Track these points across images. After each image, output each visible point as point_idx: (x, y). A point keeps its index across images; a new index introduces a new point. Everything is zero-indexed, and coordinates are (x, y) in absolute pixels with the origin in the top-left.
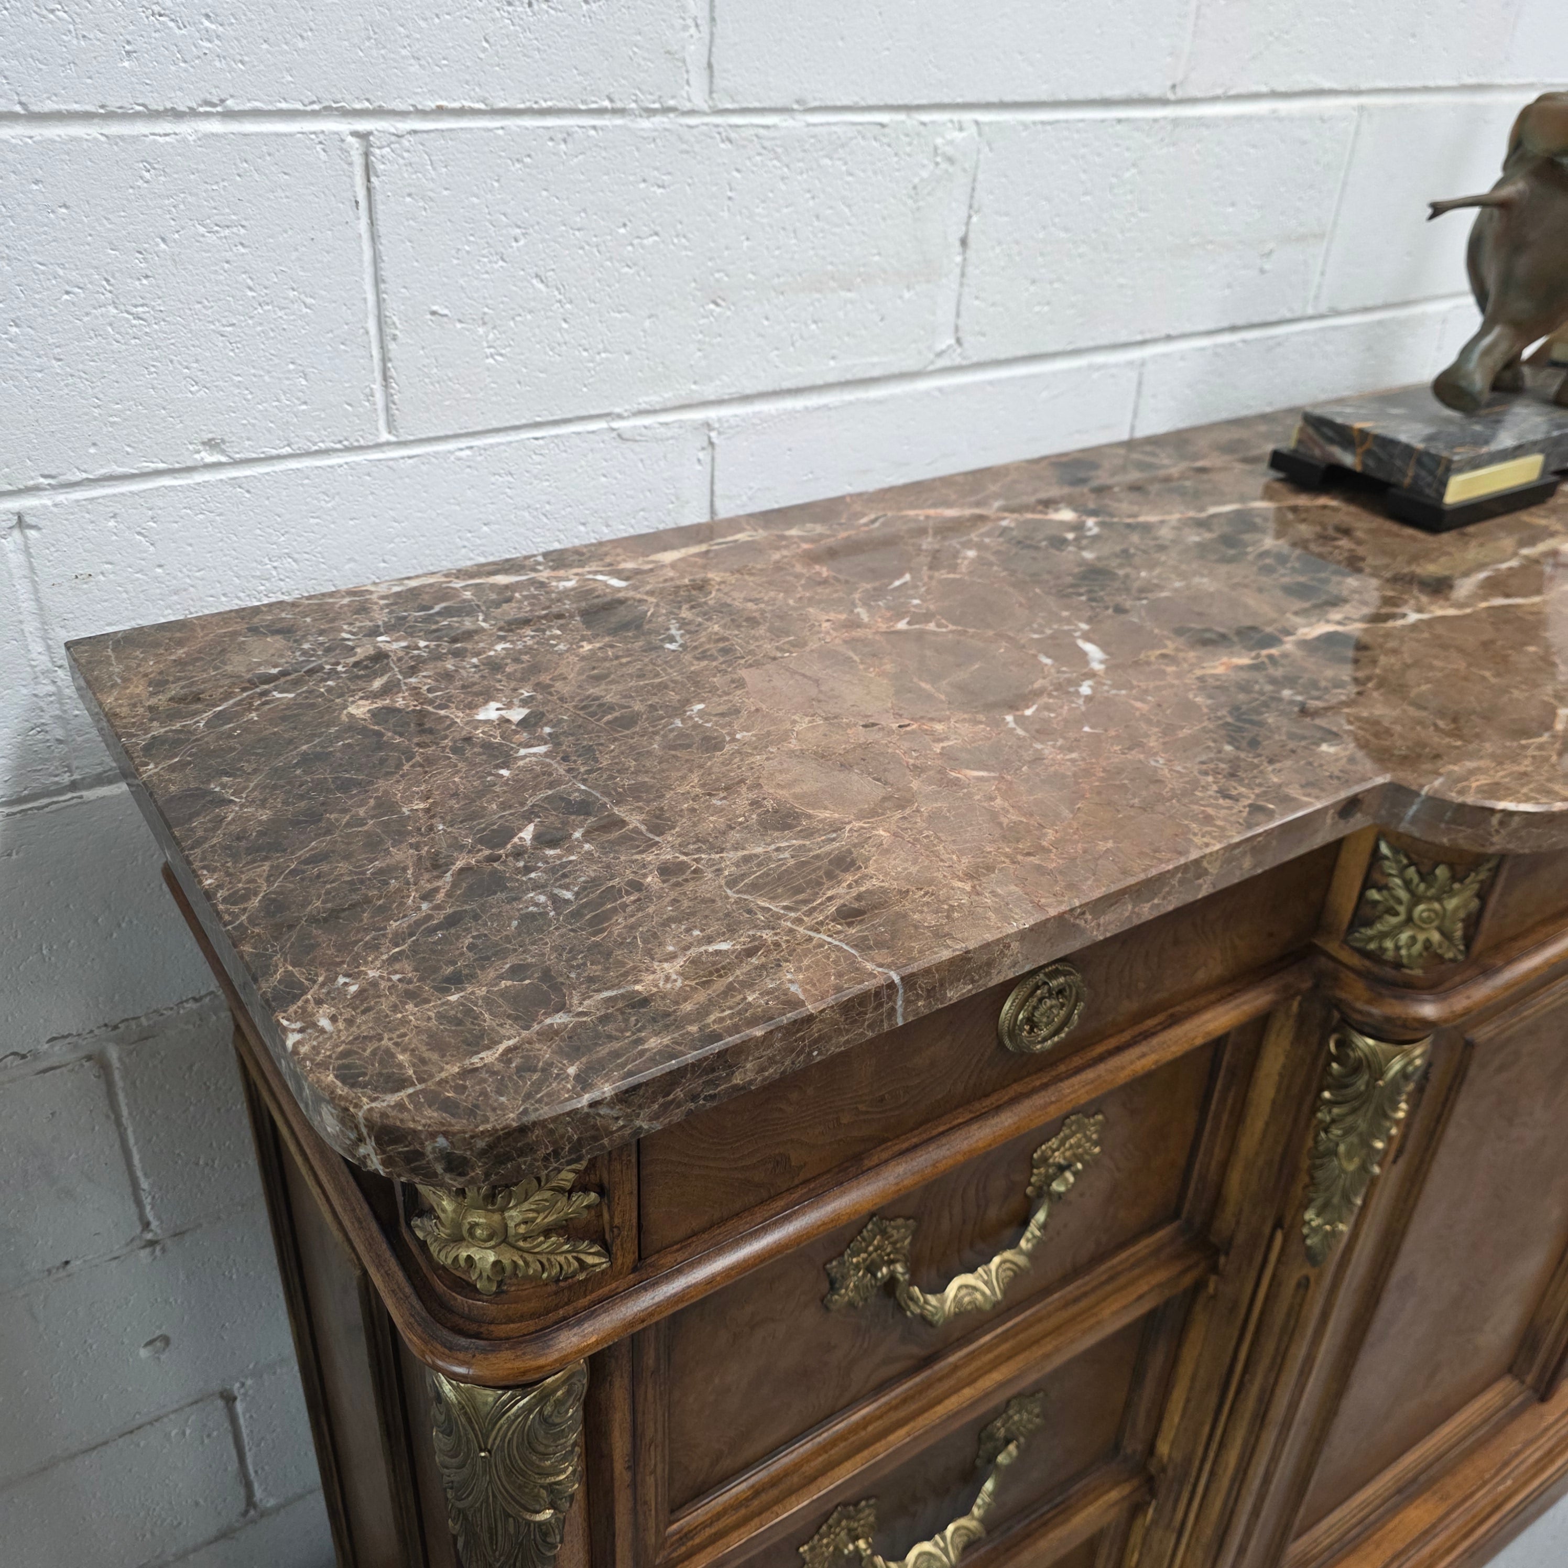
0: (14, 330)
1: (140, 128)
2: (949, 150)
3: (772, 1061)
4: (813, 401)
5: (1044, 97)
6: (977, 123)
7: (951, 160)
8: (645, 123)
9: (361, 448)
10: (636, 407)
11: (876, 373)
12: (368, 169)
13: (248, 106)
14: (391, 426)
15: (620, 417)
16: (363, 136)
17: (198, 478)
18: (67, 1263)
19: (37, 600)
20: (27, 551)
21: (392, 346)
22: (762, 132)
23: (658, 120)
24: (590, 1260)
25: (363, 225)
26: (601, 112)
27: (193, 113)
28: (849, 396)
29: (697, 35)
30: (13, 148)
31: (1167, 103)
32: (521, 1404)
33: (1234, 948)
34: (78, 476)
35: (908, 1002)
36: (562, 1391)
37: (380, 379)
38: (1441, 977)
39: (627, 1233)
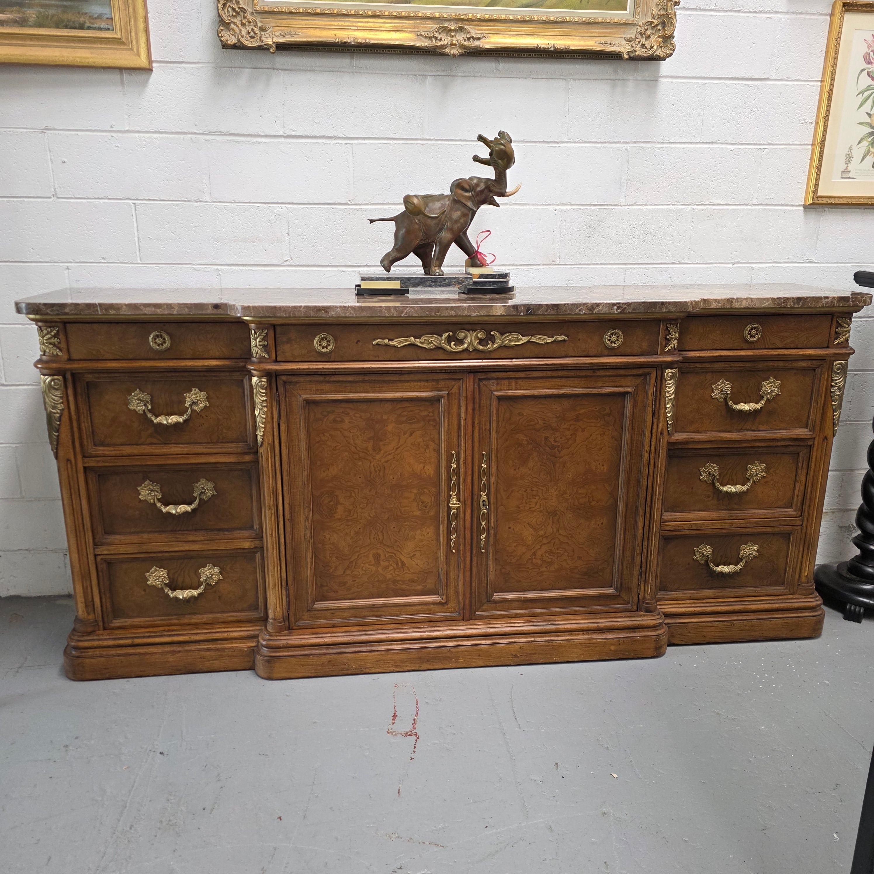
1: (93, 200)
2: (278, 213)
4: (249, 268)
5: (306, 202)
6: (286, 207)
7: (280, 216)
8: (196, 204)
9: (134, 263)
10: (198, 263)
11: (265, 263)
12: (136, 209)
13: (112, 198)
14: (141, 260)
15: (194, 265)
16: (134, 204)
17: (101, 265)
19: (69, 284)
20: (68, 273)
21: (140, 243)
22: (225, 207)
23: (199, 203)
24: (59, 354)
25: (134, 220)
27: (102, 199)
28: (259, 268)
29: (206, 187)
31: (349, 205)
32: (47, 378)
33: (221, 349)
34: (79, 261)
35: (100, 309)
36: (56, 381)
37: (138, 250)
38: (262, 360)
39: (65, 350)
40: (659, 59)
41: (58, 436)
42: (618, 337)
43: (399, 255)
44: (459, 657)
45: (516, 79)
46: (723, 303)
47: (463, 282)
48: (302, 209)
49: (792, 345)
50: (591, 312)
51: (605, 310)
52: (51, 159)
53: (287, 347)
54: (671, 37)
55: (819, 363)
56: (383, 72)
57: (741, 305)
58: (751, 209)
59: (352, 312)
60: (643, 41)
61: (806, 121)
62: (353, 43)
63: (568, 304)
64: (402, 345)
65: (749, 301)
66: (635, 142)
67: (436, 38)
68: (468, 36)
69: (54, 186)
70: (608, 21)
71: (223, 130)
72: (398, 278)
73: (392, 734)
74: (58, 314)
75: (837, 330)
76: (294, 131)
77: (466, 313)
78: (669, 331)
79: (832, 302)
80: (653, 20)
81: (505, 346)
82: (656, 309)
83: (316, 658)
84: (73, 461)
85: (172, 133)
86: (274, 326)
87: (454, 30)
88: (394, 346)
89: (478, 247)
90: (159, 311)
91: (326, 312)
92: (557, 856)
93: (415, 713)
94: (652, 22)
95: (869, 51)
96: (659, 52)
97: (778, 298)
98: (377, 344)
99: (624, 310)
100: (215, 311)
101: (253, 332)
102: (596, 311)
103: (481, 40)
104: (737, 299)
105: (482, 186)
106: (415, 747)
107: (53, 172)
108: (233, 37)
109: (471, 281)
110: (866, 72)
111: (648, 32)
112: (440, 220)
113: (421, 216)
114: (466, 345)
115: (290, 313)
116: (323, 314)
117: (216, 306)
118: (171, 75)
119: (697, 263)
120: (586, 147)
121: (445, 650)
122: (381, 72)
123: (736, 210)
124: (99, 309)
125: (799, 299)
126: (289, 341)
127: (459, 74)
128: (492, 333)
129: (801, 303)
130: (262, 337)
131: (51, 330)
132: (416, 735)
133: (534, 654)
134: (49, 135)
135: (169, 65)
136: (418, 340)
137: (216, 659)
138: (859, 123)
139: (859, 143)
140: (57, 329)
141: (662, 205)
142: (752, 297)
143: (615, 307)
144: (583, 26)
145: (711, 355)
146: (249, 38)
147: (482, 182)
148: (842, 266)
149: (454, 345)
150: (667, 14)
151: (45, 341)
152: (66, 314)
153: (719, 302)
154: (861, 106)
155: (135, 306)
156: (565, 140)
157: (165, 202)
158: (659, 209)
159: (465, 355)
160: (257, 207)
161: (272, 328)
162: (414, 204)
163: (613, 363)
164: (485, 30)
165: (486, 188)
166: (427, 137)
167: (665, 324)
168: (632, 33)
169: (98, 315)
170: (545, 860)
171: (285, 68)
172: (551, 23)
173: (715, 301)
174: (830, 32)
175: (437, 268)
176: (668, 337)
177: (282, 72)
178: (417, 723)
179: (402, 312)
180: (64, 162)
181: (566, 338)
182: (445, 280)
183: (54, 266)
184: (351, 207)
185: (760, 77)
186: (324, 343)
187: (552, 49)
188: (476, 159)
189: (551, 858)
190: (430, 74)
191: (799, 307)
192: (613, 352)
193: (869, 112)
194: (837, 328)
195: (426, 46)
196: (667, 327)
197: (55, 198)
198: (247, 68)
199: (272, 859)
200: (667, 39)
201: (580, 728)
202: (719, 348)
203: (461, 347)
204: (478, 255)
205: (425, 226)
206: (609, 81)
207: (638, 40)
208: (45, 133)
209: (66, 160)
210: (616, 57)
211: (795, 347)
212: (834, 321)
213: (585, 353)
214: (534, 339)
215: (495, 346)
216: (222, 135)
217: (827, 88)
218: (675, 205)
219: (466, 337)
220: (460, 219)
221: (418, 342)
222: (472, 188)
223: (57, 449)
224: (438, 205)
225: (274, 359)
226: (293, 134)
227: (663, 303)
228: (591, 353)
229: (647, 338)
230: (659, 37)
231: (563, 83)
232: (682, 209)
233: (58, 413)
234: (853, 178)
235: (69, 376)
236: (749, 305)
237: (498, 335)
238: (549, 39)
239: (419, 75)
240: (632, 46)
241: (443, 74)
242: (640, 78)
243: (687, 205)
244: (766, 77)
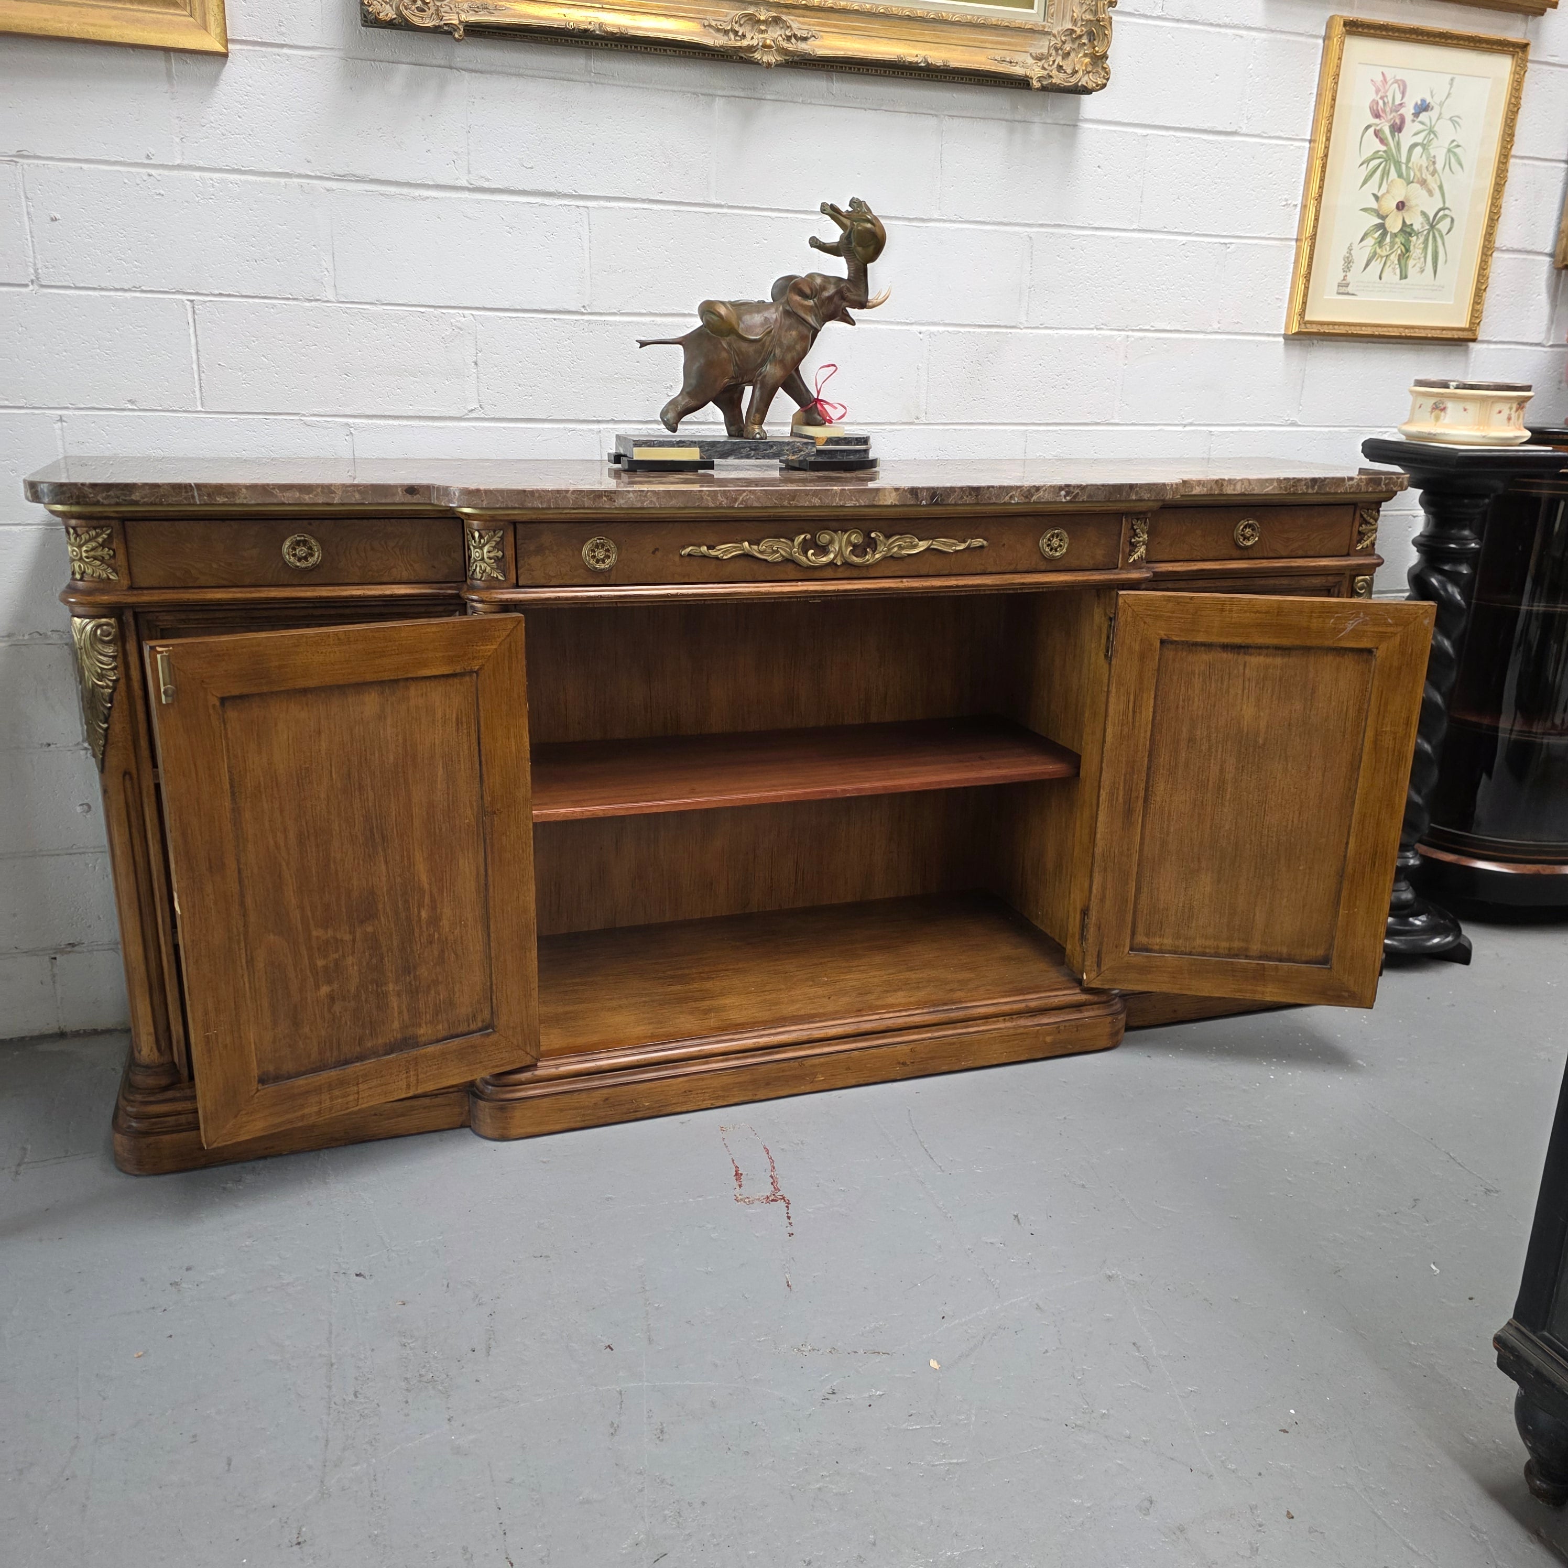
0: (65, 353)
1: (112, 293)
2: (459, 325)
3: (146, 496)
4: (405, 422)
5: (507, 307)
6: (473, 315)
7: (461, 330)
8: (307, 304)
9: (190, 412)
10: (312, 413)
11: (434, 415)
12: (194, 312)
13: (149, 289)
14: (202, 405)
15: (304, 415)
16: (192, 301)
17: (126, 413)
18: (49, 745)
19: (64, 449)
20: (62, 430)
21: (202, 375)
22: (361, 311)
23: (313, 303)
24: (111, 577)
25: (192, 330)
26: (288, 299)
27: (130, 290)
28: (422, 423)
29: (327, 274)
30: (69, 297)
31: (583, 314)
32: (87, 624)
33: (411, 565)
34: (83, 406)
35: (199, 495)
36: (105, 627)
37: (198, 387)
38: (492, 584)
39: (124, 570)
40: (1086, 91)
41: (106, 730)
42: (1061, 540)
43: (693, 403)
44: (817, 1073)
45: (859, 110)
46: (1209, 486)
47: (802, 451)
48: (501, 319)
49: (1300, 553)
50: (1027, 500)
51: (1048, 497)
52: (28, 213)
53: (535, 561)
54: (1105, 57)
55: (1337, 579)
56: (641, 85)
57: (1234, 490)
58: (1209, 340)
59: (654, 499)
60: (1059, 60)
61: (1289, 202)
62: (597, 32)
63: (993, 487)
64: (729, 556)
65: (1246, 484)
66: (1042, 225)
67: (736, 33)
68: (788, 33)
69: (35, 264)
70: (1006, 24)
71: (359, 172)
72: (695, 442)
73: (745, 1202)
74: (117, 504)
75: (1361, 529)
76: (488, 180)
77: (837, 501)
78: (1135, 530)
79: (1358, 485)
80: (1075, 29)
81: (892, 557)
82: (1121, 495)
83: (584, 1095)
84: (135, 776)
85: (264, 174)
86: (514, 524)
87: (765, 22)
88: (717, 558)
89: (819, 392)
90: (307, 498)
91: (611, 499)
92: (1061, 1343)
93: (770, 1168)
94: (1073, 31)
95: (1378, 98)
96: (1086, 81)
97: (1285, 479)
98: (689, 555)
99: (1075, 497)
100: (409, 498)
101: (477, 534)
102: (1034, 498)
103: (809, 42)
104: (1230, 480)
105: (831, 290)
106: (789, 1218)
107: (32, 237)
108: (388, 7)
109: (814, 450)
110: (1371, 130)
111: (1067, 47)
112: (763, 345)
113: (732, 338)
114: (832, 556)
115: (549, 501)
116: (604, 503)
117: (411, 490)
118: (263, 67)
119: (1133, 424)
120: (968, 229)
121: (795, 1064)
122: (637, 85)
123: (1189, 339)
124: (196, 494)
125: (1314, 481)
126: (540, 550)
127: (768, 97)
128: (873, 535)
129: (1316, 487)
130: (493, 544)
131: (97, 533)
132: (783, 1198)
133: (932, 1058)
134: (25, 166)
135: (258, 48)
136: (755, 547)
137: (403, 1115)
138: (1361, 210)
139: (1362, 240)
140: (108, 532)
141: (1082, 329)
142: (1250, 477)
143: (1063, 493)
144: (968, 29)
145: (1189, 568)
146: (416, 11)
147: (830, 283)
148: (1336, 432)
149: (813, 554)
150: (1098, 21)
151: (84, 554)
152: (136, 503)
153: (1203, 486)
154: (1365, 182)
155: (265, 489)
156: (936, 216)
157: (250, 300)
158: (1077, 335)
159: (829, 573)
160: (419, 314)
161: (512, 527)
162: (720, 316)
163: (1055, 582)
164: (813, 25)
165: (837, 293)
166: (715, 202)
167: (1130, 520)
168: (1042, 46)
169: (195, 504)
170: (1047, 1351)
171: (471, 67)
172: (917, 21)
173: (1199, 483)
174: (1323, 64)
175: (756, 427)
176: (1133, 540)
177: (466, 75)
178: (780, 1180)
179: (736, 500)
180: (54, 220)
181: (985, 543)
182: (772, 447)
183: (34, 414)
184: (586, 317)
185: (1224, 130)
186: (600, 554)
187: (923, 64)
188: (815, 243)
189: (1054, 1348)
190: (719, 92)
191: (1313, 494)
192: (1054, 566)
193: (1376, 192)
194: (1360, 525)
195: (722, 47)
196: (1133, 525)
197: (36, 287)
198: (403, 63)
199: (621, 1408)
200: (1099, 59)
201: (1034, 1162)
202: (1199, 558)
203: (824, 559)
204: (818, 406)
205: (738, 355)
206: (1004, 123)
207: (1051, 59)
208: (16, 162)
209: (58, 216)
210: (1021, 84)
211: (1304, 554)
212: (1358, 515)
213: (1012, 568)
214: (936, 545)
215: (877, 556)
216: (357, 181)
217: (1321, 153)
218: (1101, 329)
219: (831, 542)
220: (796, 343)
221: (755, 550)
222: (814, 293)
223: (103, 754)
224: (757, 319)
225: (515, 582)
226: (486, 185)
227: (1131, 487)
228: (1020, 568)
229: (1103, 542)
230: (1085, 55)
231: (933, 121)
232: (1112, 336)
233: (108, 687)
234: (1353, 295)
235: (128, 617)
236: (1246, 490)
237: (881, 538)
238: (914, 47)
239: (702, 94)
240: (1044, 68)
241: (742, 94)
242: (1049, 121)
243: (1119, 330)
244: (1234, 130)
